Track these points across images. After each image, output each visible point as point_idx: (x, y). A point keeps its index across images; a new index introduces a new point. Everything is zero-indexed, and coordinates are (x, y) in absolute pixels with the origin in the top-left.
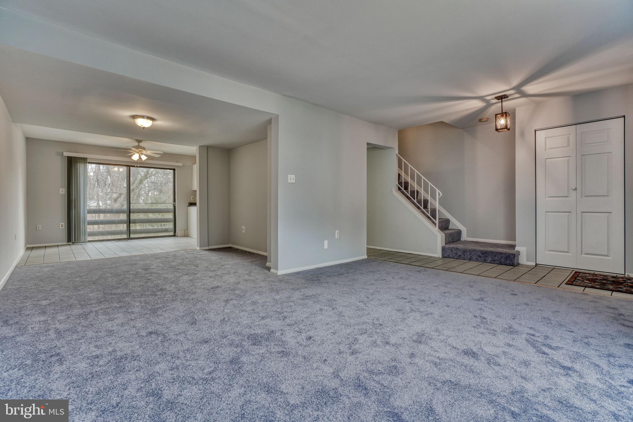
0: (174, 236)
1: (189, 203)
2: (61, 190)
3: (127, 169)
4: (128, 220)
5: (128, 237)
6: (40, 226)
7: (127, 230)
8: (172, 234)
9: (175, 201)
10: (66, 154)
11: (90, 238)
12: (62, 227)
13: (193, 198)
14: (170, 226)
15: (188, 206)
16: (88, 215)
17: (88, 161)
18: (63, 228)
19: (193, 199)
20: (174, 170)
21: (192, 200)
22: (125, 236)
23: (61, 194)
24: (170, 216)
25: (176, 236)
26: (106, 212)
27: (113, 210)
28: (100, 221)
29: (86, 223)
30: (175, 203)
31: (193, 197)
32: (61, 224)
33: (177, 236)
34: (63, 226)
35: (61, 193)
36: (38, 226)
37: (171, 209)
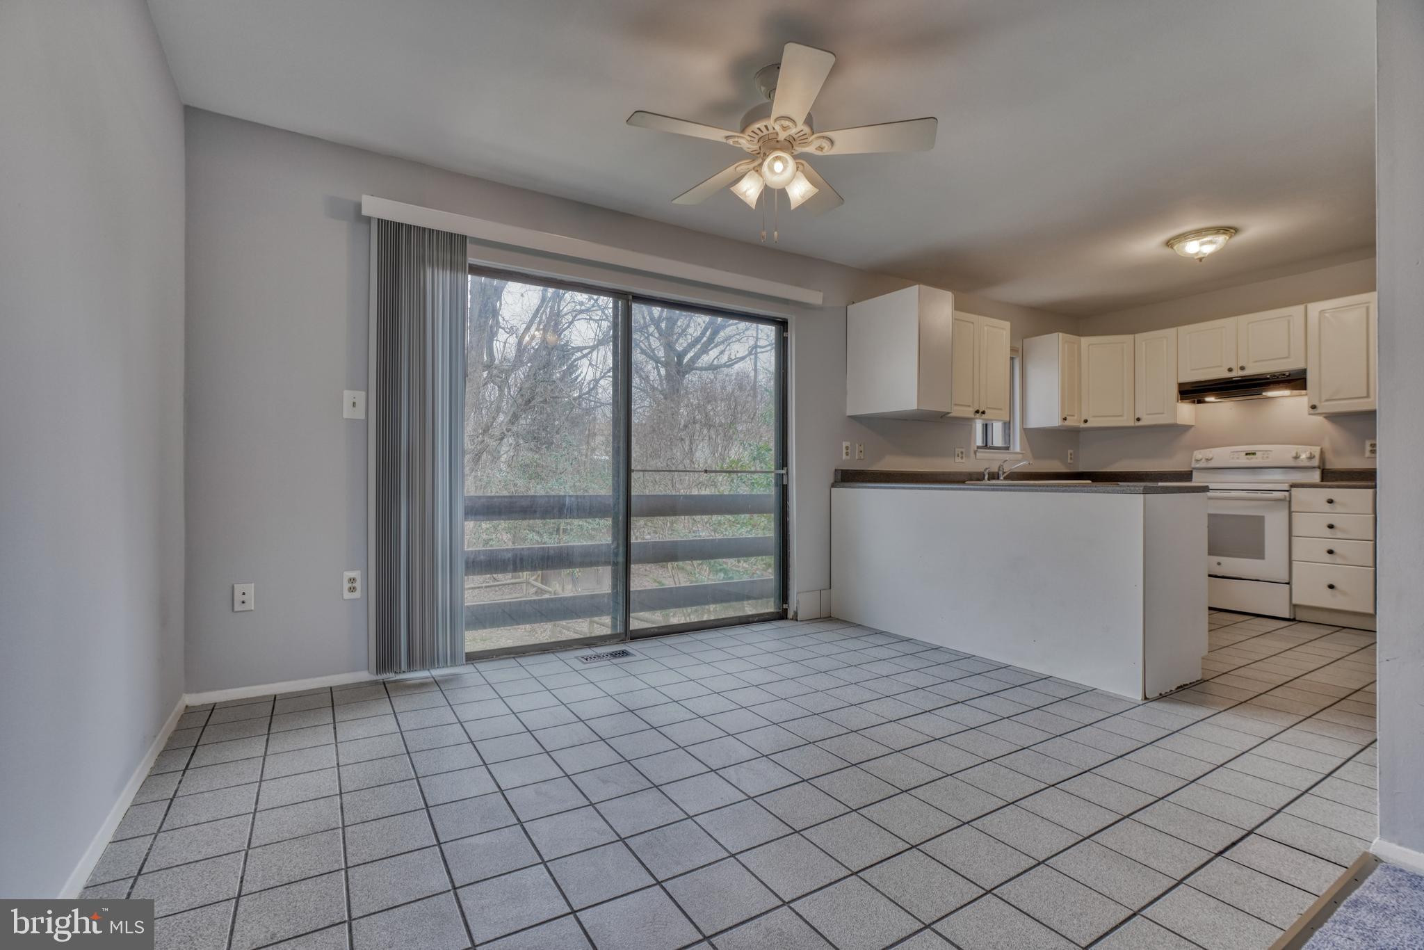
0: (782, 615)
1: (836, 470)
2: (348, 396)
3: (615, 308)
4: (621, 550)
5: (620, 629)
6: (250, 589)
7: (615, 594)
8: (770, 607)
9: (783, 460)
10: (377, 207)
11: (475, 640)
12: (352, 590)
13: (847, 448)
14: (762, 570)
15: (833, 486)
16: (470, 525)
17: (471, 260)
18: (357, 595)
19: (847, 454)
20: (782, 325)
21: (844, 457)
22: (603, 625)
23: (347, 419)
24: (763, 528)
25: (790, 614)
26: (535, 512)
27: (564, 505)
28: (510, 555)
29: (460, 566)
30: (784, 472)
31: (848, 444)
32: (350, 574)
33: (795, 619)
34: (358, 585)
35: (347, 413)
36: (238, 589)
37: (769, 496)
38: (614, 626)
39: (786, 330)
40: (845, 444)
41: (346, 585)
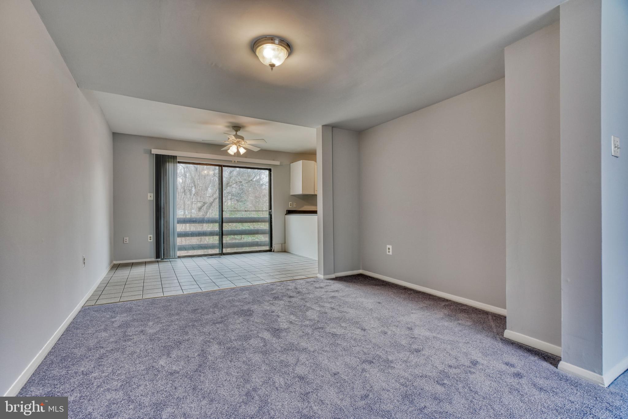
0: (270, 251)
1: (287, 210)
2: (149, 195)
3: (219, 169)
4: (221, 231)
5: (221, 252)
6: (127, 238)
7: (219, 243)
8: (267, 248)
9: (270, 208)
10: (155, 151)
11: (179, 253)
12: (150, 239)
13: (291, 204)
14: (265, 238)
15: (286, 215)
16: (178, 225)
17: (178, 160)
18: (151, 240)
19: (291, 206)
20: (270, 170)
21: (290, 206)
22: (217, 251)
23: (149, 200)
24: (265, 226)
25: (273, 250)
26: (196, 221)
27: (204, 220)
28: (191, 233)
29: (176, 235)
30: (271, 211)
31: (291, 203)
32: (149, 236)
33: (274, 251)
34: (152, 238)
35: (149, 198)
36: (125, 238)
37: (267, 218)
38: (219, 251)
39: (271, 172)
40: (290, 203)
41: (149, 238)
